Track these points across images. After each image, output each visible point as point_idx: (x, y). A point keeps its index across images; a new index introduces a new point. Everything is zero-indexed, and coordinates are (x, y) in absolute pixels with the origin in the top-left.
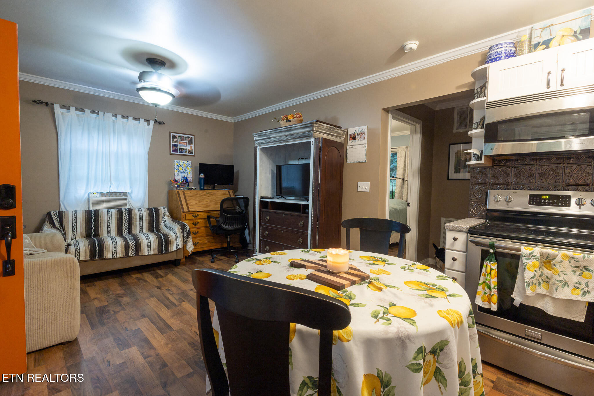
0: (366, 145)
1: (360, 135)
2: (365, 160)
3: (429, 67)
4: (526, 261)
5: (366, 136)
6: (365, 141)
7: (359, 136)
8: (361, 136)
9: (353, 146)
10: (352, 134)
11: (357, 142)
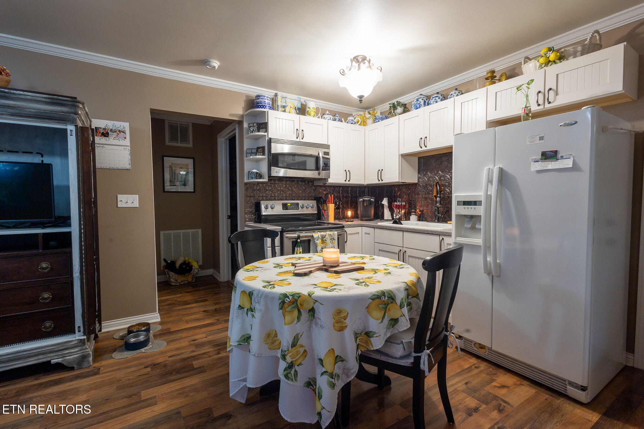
0: (129, 148)
1: (116, 132)
2: (128, 167)
3: (204, 86)
4: (317, 242)
5: (128, 135)
6: (127, 142)
7: (115, 134)
8: (118, 134)
9: (104, 146)
10: (101, 128)
11: (111, 140)
